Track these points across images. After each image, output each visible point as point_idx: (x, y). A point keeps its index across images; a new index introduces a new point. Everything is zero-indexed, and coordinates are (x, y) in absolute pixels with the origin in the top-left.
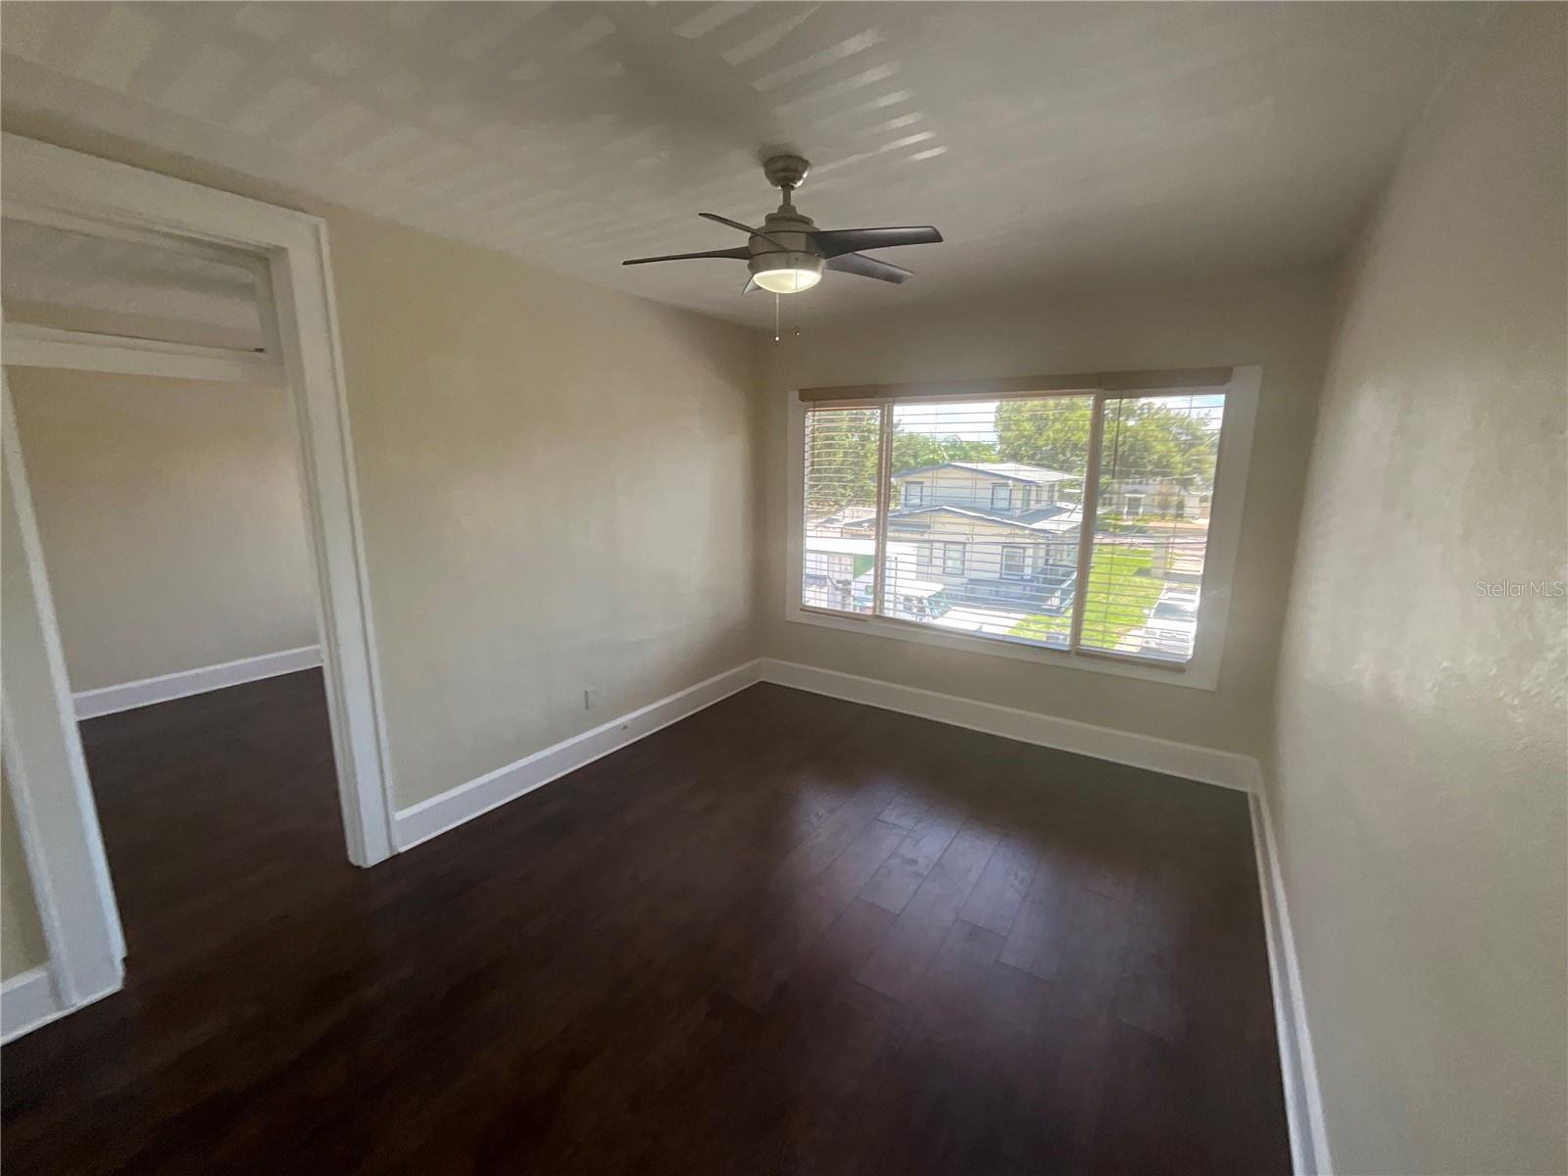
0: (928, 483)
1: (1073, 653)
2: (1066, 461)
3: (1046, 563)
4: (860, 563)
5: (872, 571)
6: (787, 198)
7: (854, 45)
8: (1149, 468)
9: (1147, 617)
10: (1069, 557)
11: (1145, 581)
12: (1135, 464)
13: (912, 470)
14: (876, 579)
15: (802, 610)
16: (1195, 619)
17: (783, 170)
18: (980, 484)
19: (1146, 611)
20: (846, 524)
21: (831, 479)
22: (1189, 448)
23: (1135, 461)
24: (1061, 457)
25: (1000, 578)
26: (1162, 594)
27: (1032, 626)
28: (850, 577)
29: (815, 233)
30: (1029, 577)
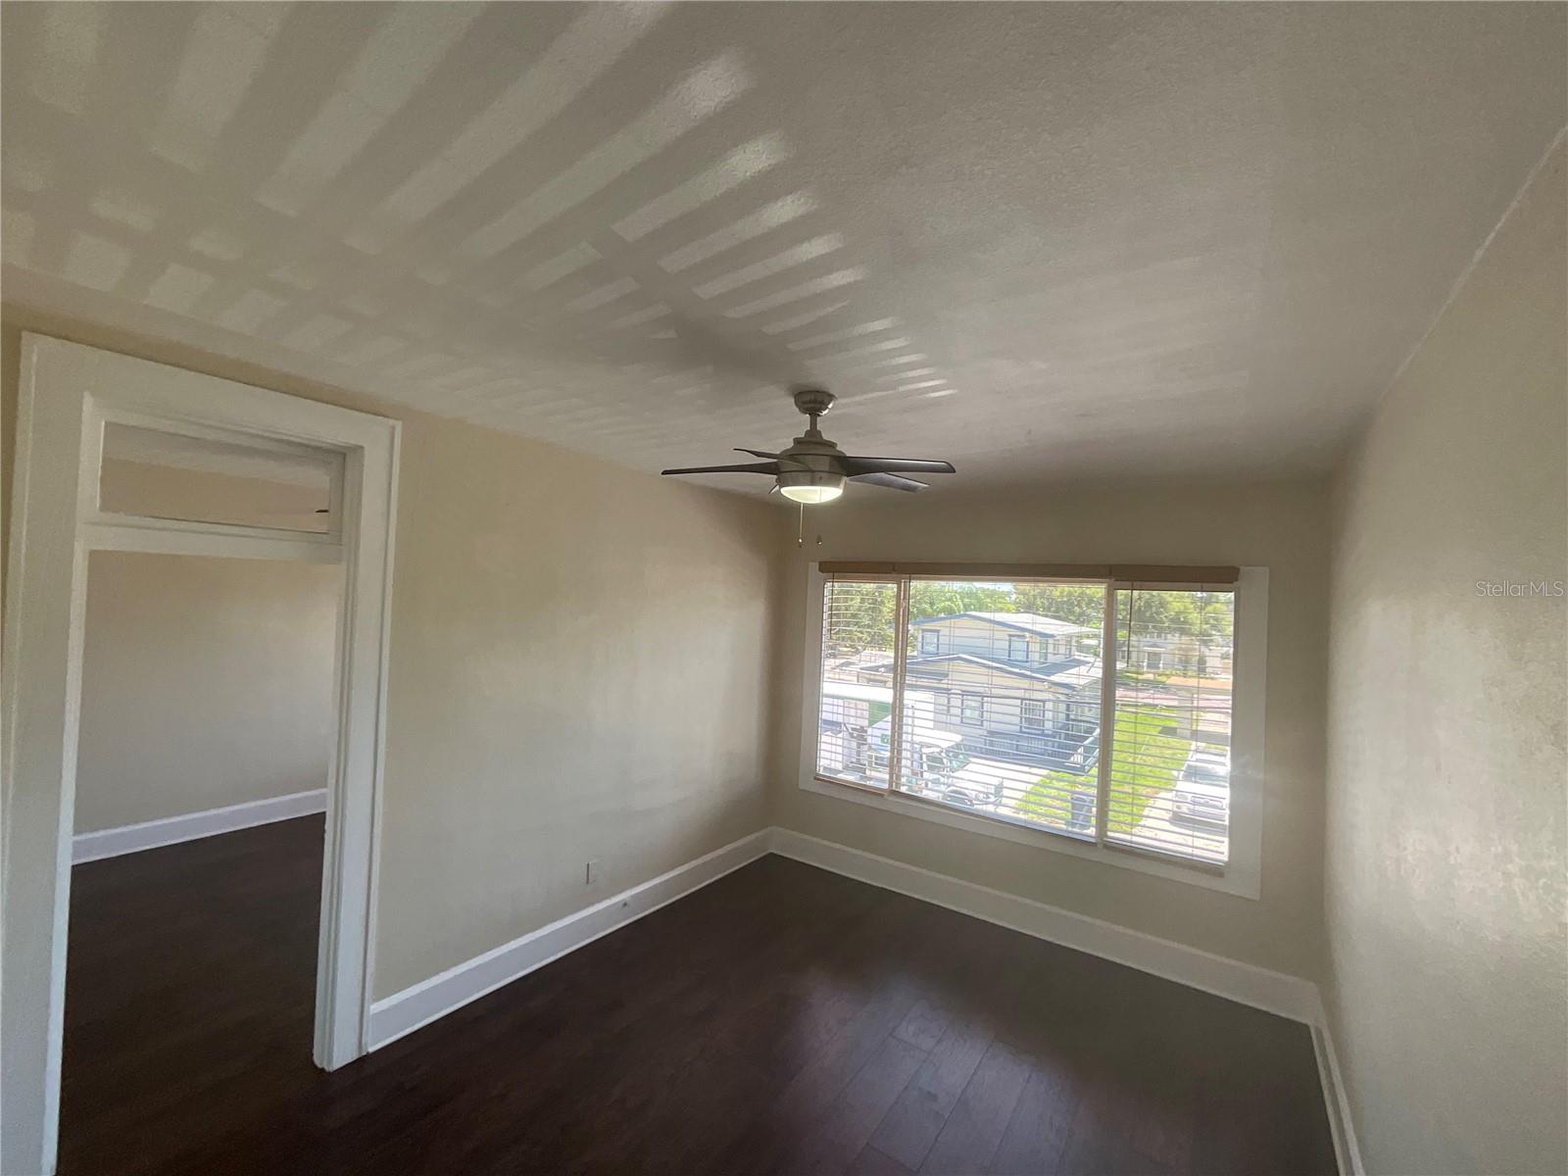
0: (944, 631)
1: (1100, 846)
2: (1082, 614)
3: (1068, 717)
4: (877, 709)
5: (889, 718)
6: (813, 424)
7: (877, 325)
8: (1166, 625)
9: (1176, 779)
10: (1092, 713)
11: (1173, 741)
12: (1152, 619)
13: (929, 618)
14: (893, 728)
15: (815, 779)
16: (1228, 785)
17: (810, 402)
18: (998, 635)
19: (1175, 773)
20: (861, 669)
21: (848, 624)
22: (1206, 606)
23: (1152, 616)
24: (1077, 609)
25: (1021, 732)
26: (1190, 756)
27: (1056, 784)
28: (866, 723)
29: (839, 457)
30: (1050, 733)
